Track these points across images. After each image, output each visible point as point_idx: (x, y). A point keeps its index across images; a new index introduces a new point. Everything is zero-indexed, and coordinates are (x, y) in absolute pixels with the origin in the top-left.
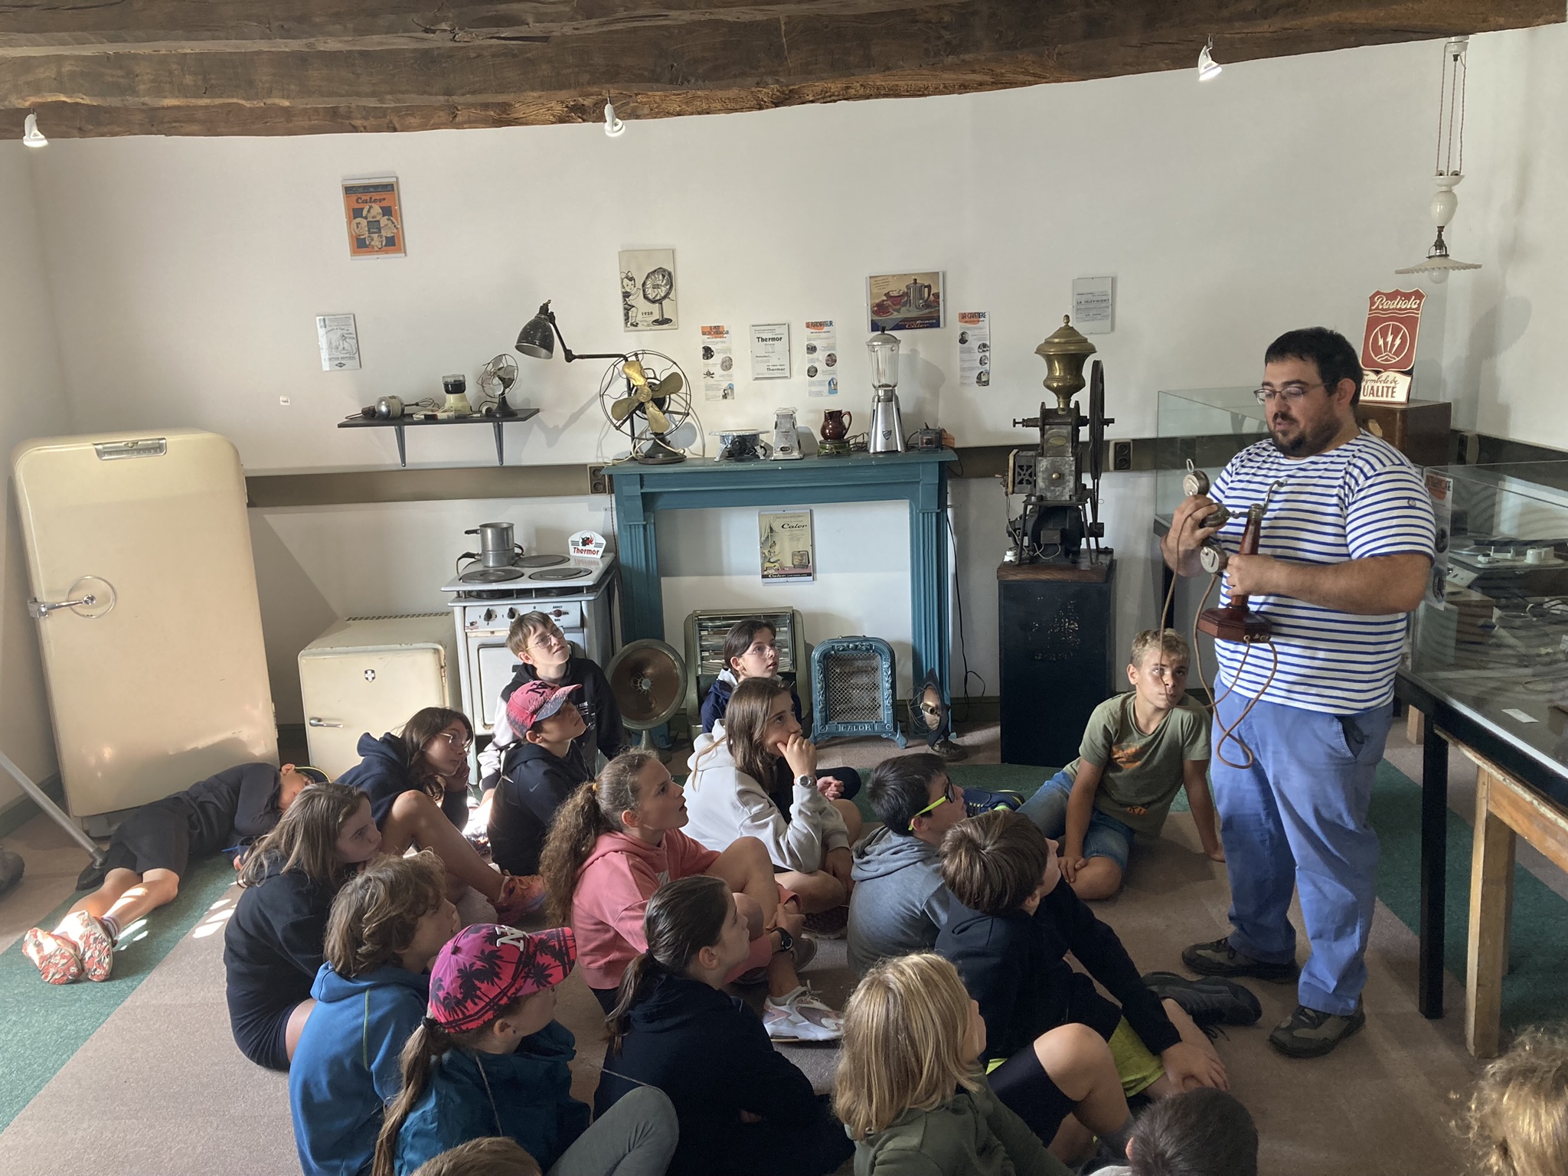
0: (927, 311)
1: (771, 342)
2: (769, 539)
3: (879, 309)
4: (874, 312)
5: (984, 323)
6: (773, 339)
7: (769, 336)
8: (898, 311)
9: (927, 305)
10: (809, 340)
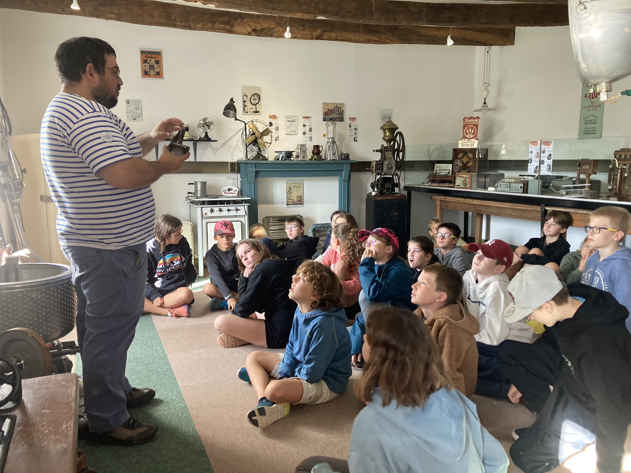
0: (340, 116)
1: (292, 122)
2: (289, 192)
3: (326, 114)
4: (324, 115)
5: (356, 121)
6: (293, 121)
7: (291, 120)
8: (331, 115)
9: (340, 114)
10: (304, 122)
